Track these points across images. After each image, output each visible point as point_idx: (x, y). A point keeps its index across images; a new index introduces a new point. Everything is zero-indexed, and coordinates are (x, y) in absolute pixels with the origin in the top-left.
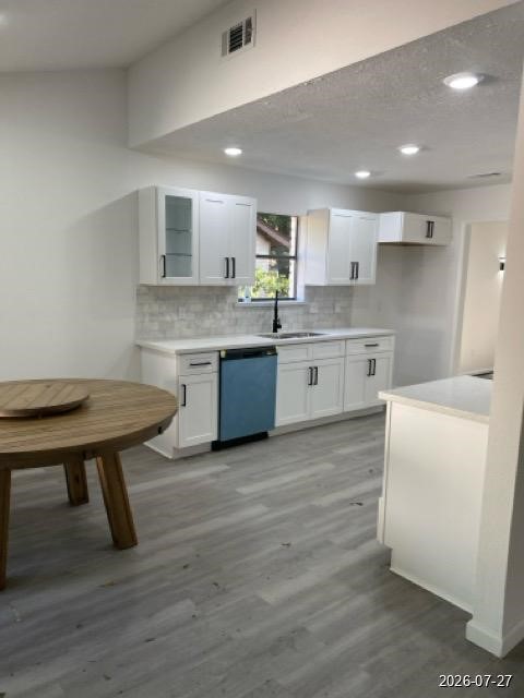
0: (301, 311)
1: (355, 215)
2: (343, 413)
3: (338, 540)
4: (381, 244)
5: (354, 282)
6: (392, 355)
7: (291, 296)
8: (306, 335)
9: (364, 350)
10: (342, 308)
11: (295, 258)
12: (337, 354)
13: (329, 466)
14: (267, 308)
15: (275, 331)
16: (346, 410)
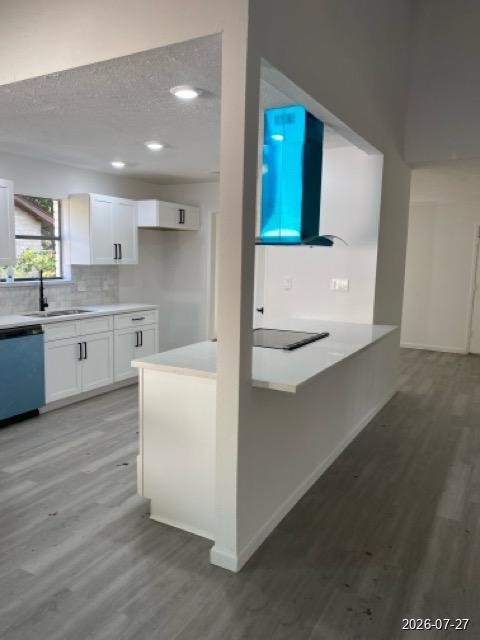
0: (69, 290)
1: (115, 201)
2: (115, 384)
3: (103, 501)
4: (140, 228)
5: (118, 262)
6: (156, 326)
7: (58, 275)
8: (74, 312)
9: (131, 323)
10: (110, 286)
11: (60, 239)
12: (106, 328)
13: (100, 433)
14: (33, 287)
15: (42, 309)
16: (118, 379)
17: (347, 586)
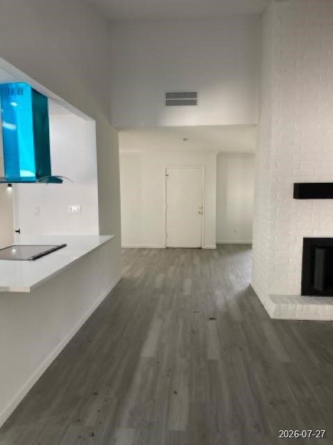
17: (79, 421)
